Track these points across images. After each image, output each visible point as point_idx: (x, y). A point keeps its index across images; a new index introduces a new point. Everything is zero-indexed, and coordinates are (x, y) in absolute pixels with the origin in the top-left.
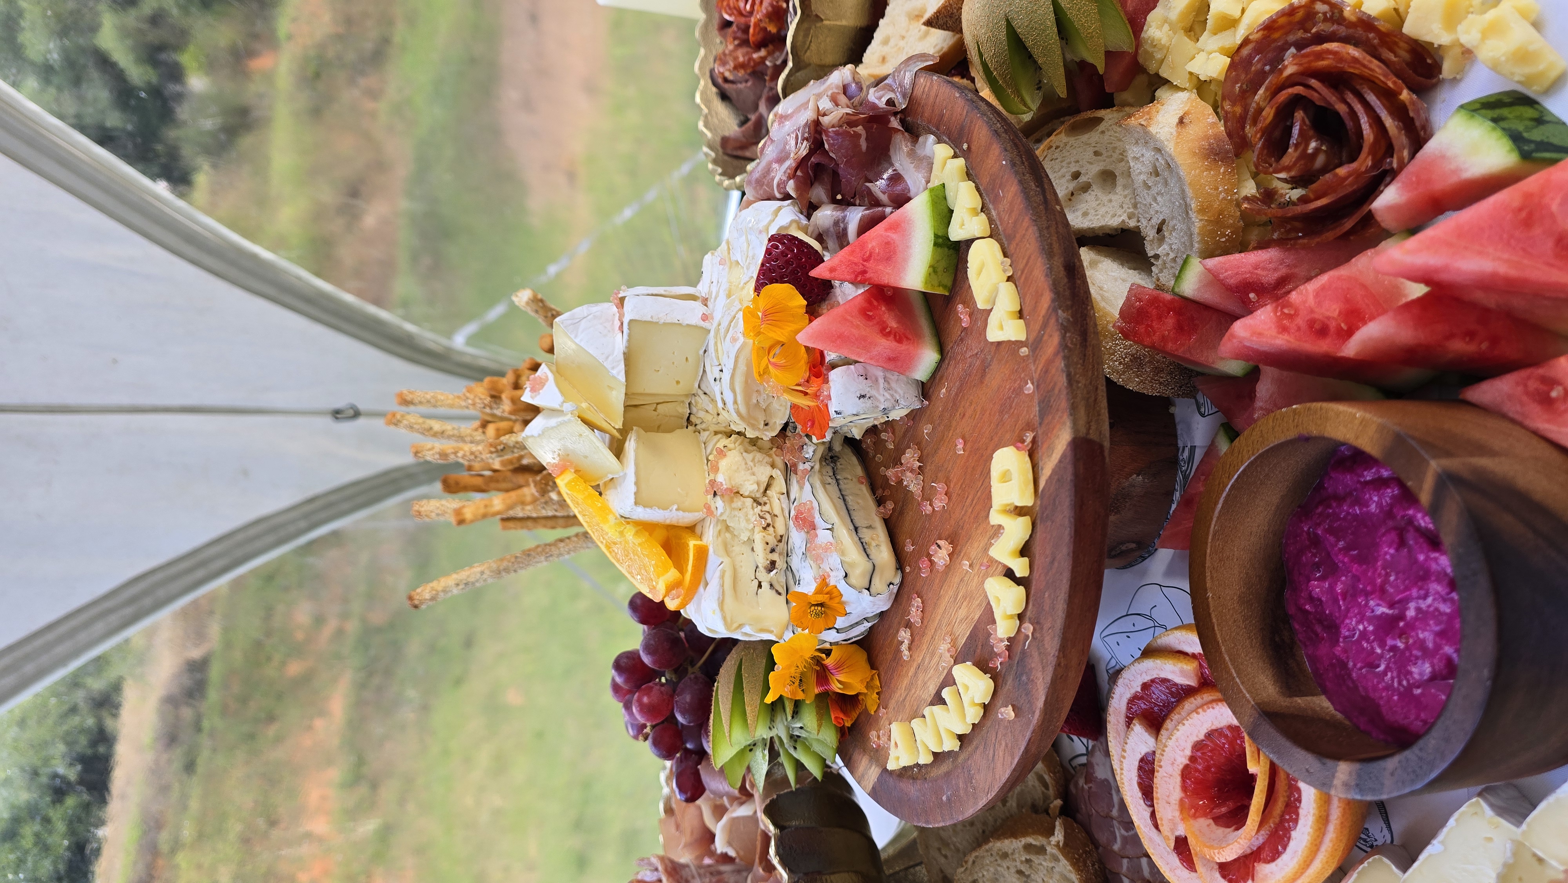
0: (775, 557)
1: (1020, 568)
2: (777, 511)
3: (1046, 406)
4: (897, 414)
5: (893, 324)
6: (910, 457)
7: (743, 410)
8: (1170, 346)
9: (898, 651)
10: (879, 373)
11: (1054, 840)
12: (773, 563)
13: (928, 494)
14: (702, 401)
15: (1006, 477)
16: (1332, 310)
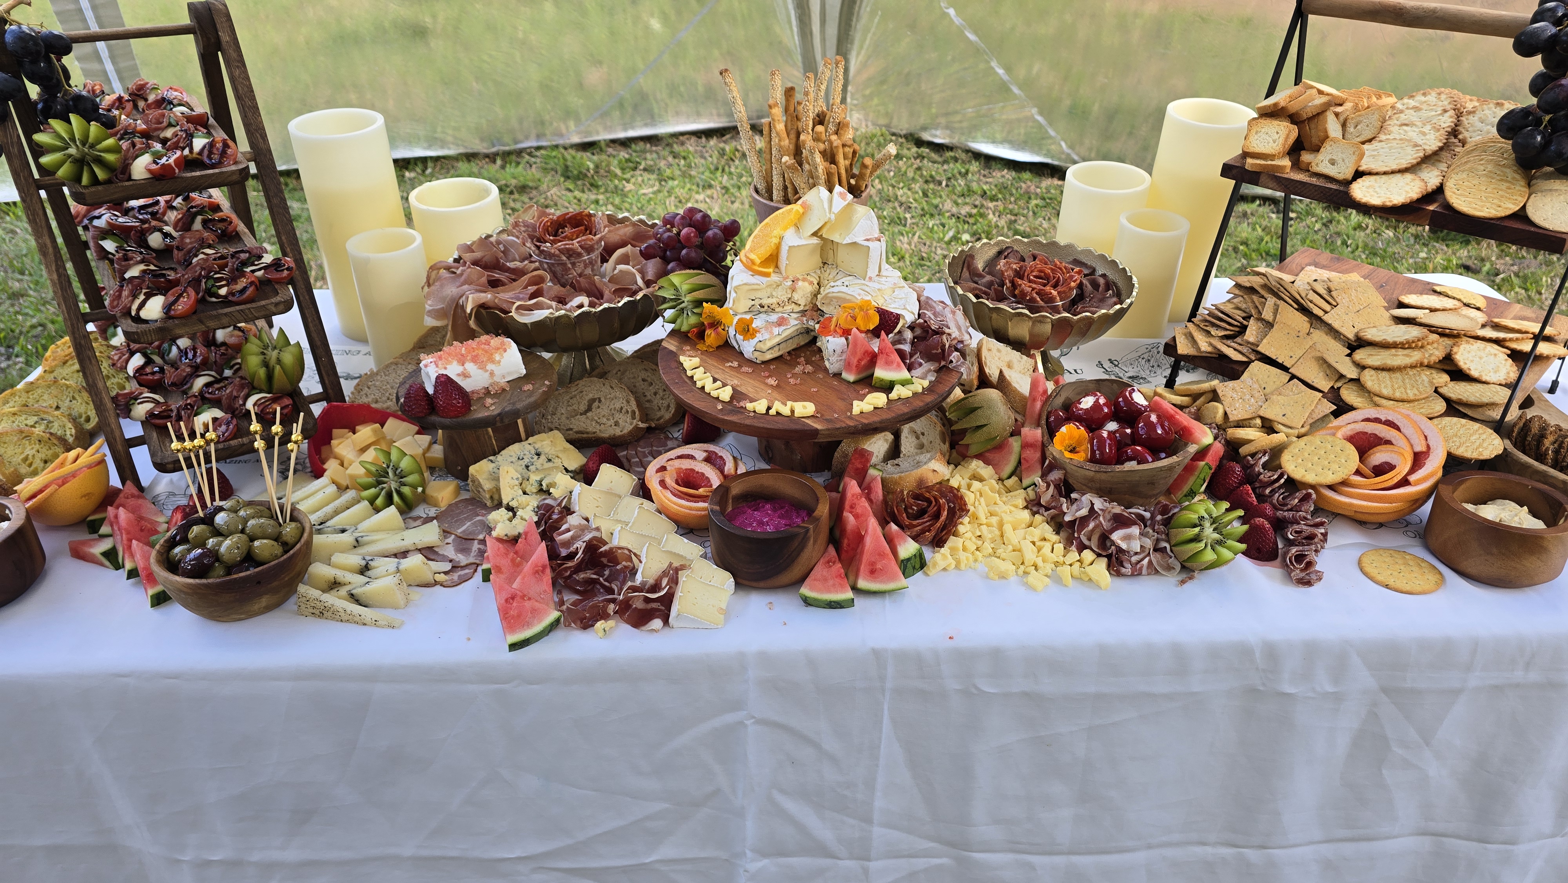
0: (766, 307)
1: (772, 412)
2: (785, 308)
3: (828, 421)
4: (827, 363)
5: (863, 363)
6: (809, 368)
7: (830, 295)
8: (850, 466)
9: (728, 361)
10: (843, 358)
11: (640, 423)
12: (763, 307)
13: (794, 376)
14: (834, 272)
15: (804, 407)
16: (859, 510)
